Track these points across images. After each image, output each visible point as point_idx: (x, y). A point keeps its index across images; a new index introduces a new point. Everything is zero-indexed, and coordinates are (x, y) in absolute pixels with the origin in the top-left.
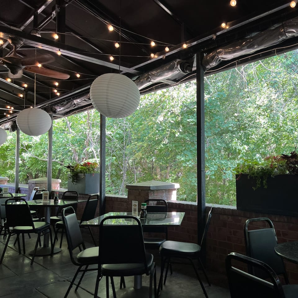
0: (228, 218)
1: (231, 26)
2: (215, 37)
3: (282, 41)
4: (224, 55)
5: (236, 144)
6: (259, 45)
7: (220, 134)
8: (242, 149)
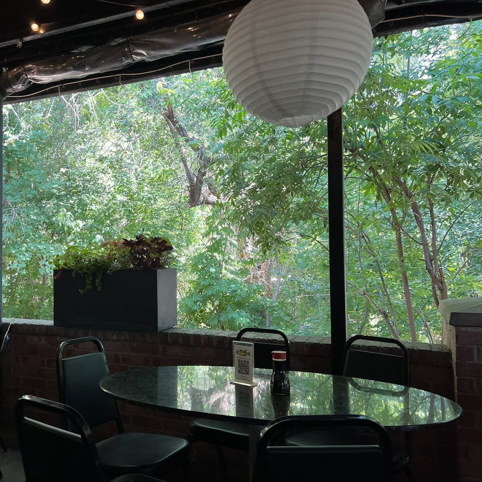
0: (40, 340)
1: (47, 30)
2: (20, 44)
3: (126, 66)
4: (37, 74)
5: (64, 218)
6: (93, 67)
7: (38, 200)
8: (73, 227)
